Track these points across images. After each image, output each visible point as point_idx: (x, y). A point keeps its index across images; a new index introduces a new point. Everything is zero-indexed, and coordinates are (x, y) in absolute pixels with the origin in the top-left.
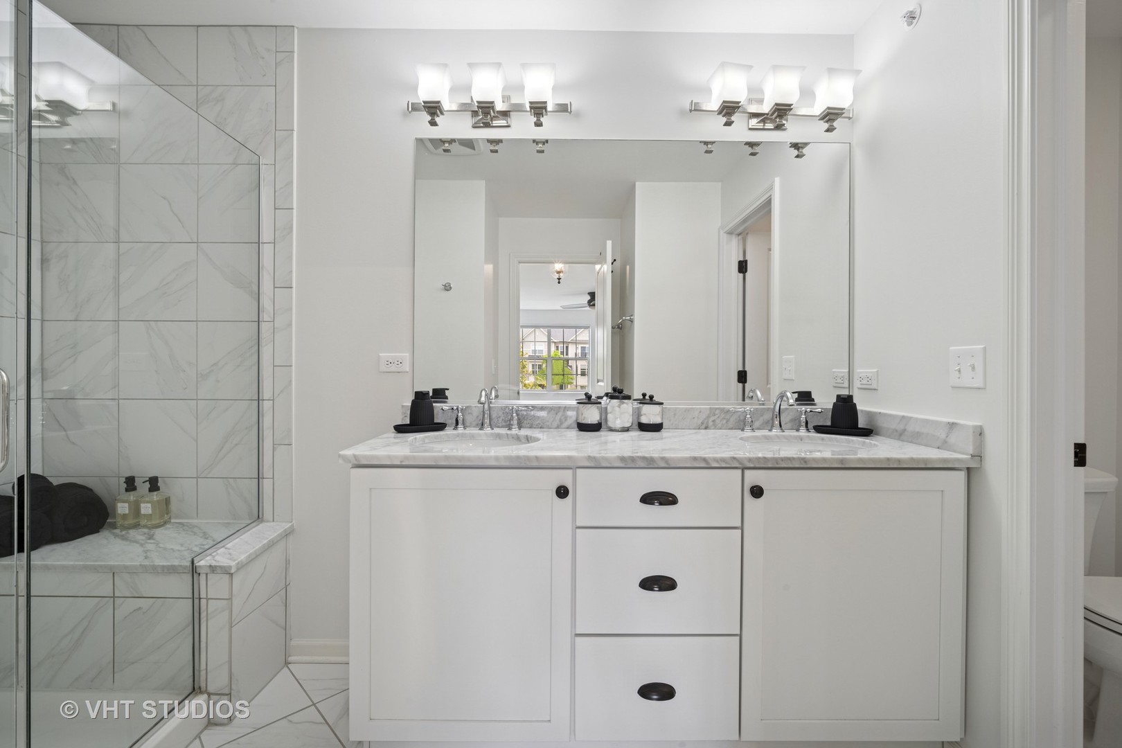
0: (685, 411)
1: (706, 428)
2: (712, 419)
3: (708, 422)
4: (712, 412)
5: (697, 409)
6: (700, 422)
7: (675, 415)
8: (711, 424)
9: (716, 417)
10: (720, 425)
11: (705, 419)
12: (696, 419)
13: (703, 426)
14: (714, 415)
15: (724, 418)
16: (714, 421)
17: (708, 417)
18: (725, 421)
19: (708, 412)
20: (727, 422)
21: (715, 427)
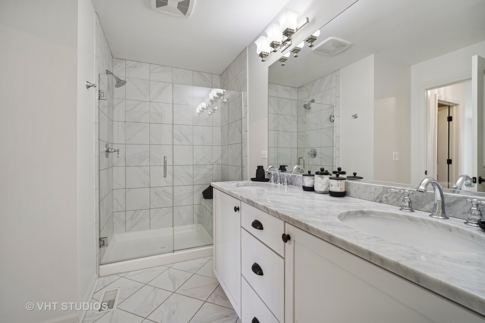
0: (365, 187)
1: (380, 202)
2: (385, 195)
3: (381, 198)
4: (385, 190)
5: (374, 186)
6: (376, 196)
7: (359, 188)
8: (384, 199)
9: (388, 194)
10: (391, 202)
11: (380, 195)
12: (373, 194)
13: (378, 200)
14: (387, 193)
15: (395, 197)
16: (386, 197)
17: (382, 194)
18: (395, 199)
19: (382, 190)
20: (397, 200)
21: (388, 203)
